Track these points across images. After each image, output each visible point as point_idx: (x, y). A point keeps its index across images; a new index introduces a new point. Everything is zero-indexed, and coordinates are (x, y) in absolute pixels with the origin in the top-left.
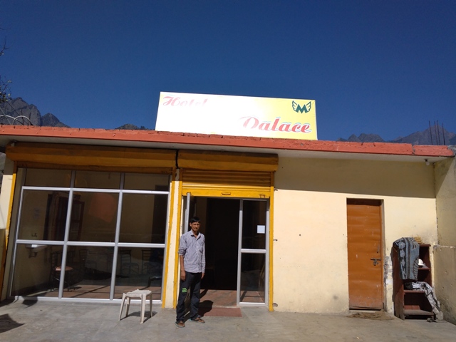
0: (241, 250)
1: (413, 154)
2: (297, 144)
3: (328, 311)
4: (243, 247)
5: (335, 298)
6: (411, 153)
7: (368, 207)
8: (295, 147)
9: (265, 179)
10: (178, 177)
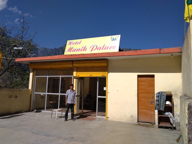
0: (98, 97)
1: (160, 53)
2: (110, 54)
3: (128, 122)
4: (99, 95)
5: (132, 117)
6: (159, 53)
7: (149, 78)
8: (109, 55)
9: (104, 69)
10: (75, 70)
